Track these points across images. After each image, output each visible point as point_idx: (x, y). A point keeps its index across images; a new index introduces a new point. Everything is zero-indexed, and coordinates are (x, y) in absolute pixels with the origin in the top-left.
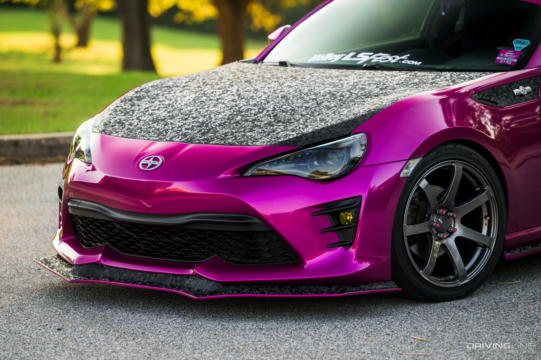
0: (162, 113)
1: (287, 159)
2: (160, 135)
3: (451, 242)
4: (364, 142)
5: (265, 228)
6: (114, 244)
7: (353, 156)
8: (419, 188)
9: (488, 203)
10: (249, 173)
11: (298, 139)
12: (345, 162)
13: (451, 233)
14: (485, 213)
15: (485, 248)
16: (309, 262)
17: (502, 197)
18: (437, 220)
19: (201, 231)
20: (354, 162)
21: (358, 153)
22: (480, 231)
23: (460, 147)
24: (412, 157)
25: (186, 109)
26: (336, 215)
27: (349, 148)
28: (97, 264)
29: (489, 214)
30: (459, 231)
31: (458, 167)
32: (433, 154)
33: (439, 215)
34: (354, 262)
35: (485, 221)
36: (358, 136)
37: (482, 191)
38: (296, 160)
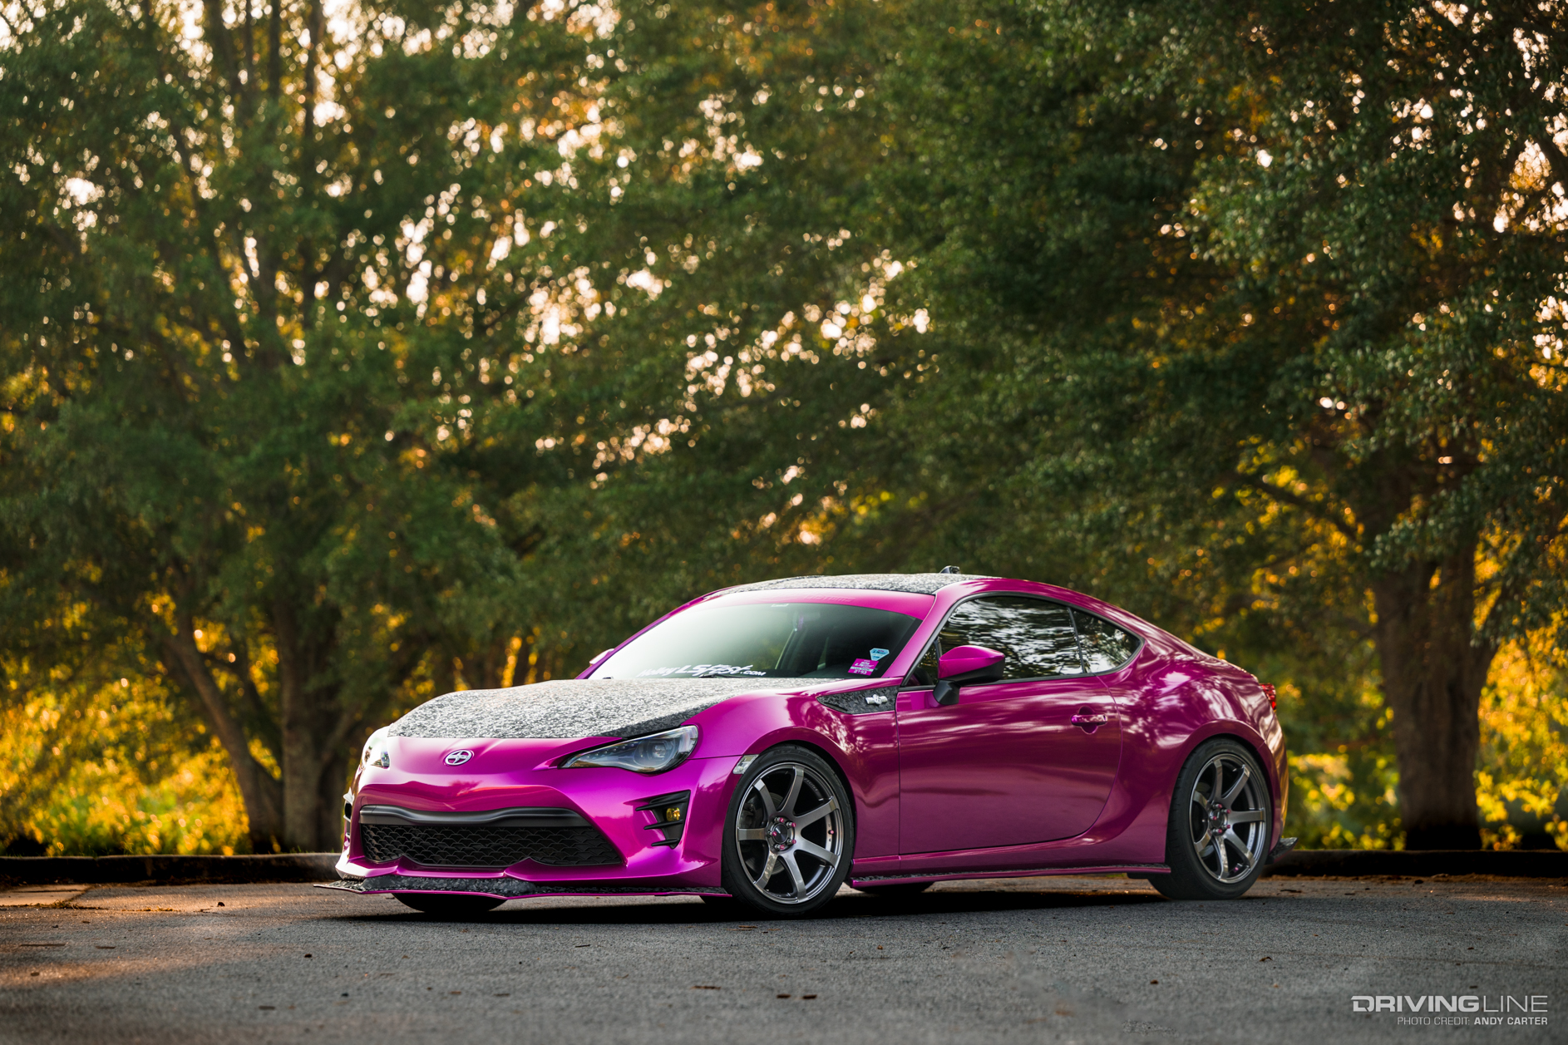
0: (469, 716)
1: (610, 751)
2: (468, 733)
3: (789, 856)
4: (696, 735)
5: (584, 823)
6: (412, 854)
7: (681, 750)
8: (755, 790)
9: (832, 815)
10: (568, 765)
11: (623, 730)
12: (672, 756)
13: (790, 846)
14: (829, 828)
15: (828, 865)
16: (631, 860)
17: (849, 811)
18: (774, 830)
19: (512, 829)
20: (681, 756)
21: (687, 747)
22: (824, 846)
23: (801, 749)
24: (748, 753)
25: (498, 712)
26: (662, 811)
27: (678, 740)
28: (392, 875)
29: (834, 828)
30: (800, 843)
31: (799, 771)
32: (771, 754)
33: (776, 824)
34: (681, 860)
35: (829, 837)
36: (689, 728)
37: (826, 801)
38: (620, 752)
